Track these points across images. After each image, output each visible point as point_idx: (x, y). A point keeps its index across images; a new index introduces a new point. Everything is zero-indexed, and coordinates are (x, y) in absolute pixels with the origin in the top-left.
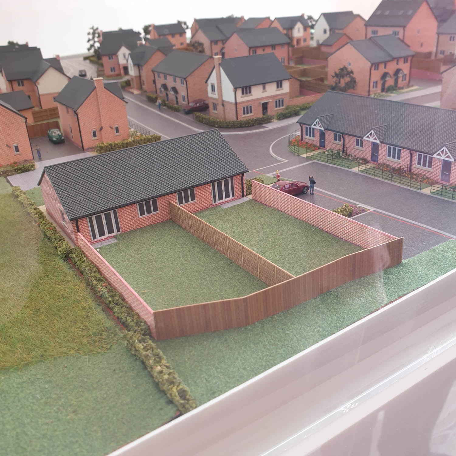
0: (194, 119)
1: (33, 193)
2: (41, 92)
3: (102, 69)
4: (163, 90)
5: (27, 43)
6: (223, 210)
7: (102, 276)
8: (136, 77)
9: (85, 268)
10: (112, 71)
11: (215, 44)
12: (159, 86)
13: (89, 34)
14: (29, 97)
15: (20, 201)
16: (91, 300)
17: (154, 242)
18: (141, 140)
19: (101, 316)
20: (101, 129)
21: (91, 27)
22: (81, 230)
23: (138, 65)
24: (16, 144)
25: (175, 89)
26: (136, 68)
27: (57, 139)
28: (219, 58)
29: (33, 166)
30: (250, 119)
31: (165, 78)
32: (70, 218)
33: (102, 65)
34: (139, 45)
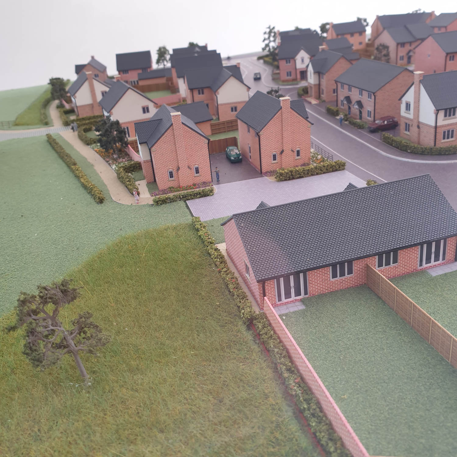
0: (381, 140)
1: (212, 226)
2: (220, 102)
3: (278, 72)
4: (345, 102)
5: (206, 45)
6: (432, 279)
7: (294, 366)
8: (315, 85)
9: (273, 348)
10: (288, 75)
11: (401, 47)
12: (341, 98)
13: (265, 33)
14: (207, 105)
15: (200, 236)
16: (279, 395)
17: (349, 316)
18: (324, 166)
19: (294, 426)
20: (282, 152)
21: (268, 26)
22: (267, 294)
23: (319, 73)
24: (196, 166)
25: (360, 103)
26: (317, 76)
27: (235, 158)
28: (420, 74)
29: (212, 191)
30: (452, 146)
31: (350, 90)
32: (257, 279)
33: (278, 67)
34: (320, 50)
